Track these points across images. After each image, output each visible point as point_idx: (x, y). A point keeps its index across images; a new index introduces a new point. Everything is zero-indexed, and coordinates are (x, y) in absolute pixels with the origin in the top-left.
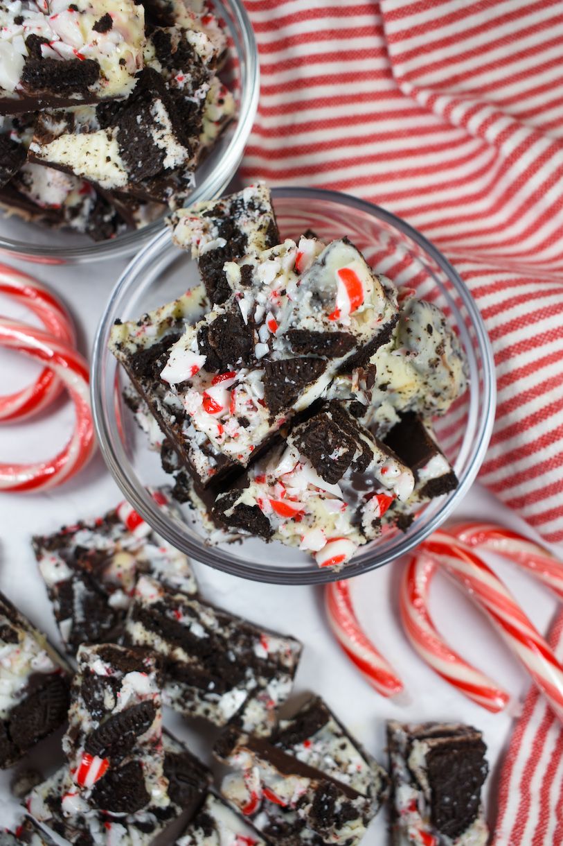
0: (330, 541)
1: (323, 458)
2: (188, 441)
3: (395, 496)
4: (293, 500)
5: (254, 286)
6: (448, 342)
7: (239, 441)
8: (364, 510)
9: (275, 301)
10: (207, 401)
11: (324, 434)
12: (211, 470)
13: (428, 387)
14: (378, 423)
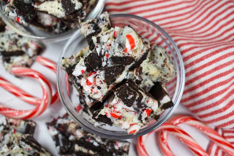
0: (131, 125)
1: (125, 99)
2: (84, 94)
3: (152, 110)
4: (118, 112)
5: (101, 43)
6: (168, 59)
7: (98, 94)
8: (142, 115)
9: (108, 48)
10: (87, 81)
11: (125, 91)
12: (91, 104)
13: (162, 74)
14: (146, 86)
